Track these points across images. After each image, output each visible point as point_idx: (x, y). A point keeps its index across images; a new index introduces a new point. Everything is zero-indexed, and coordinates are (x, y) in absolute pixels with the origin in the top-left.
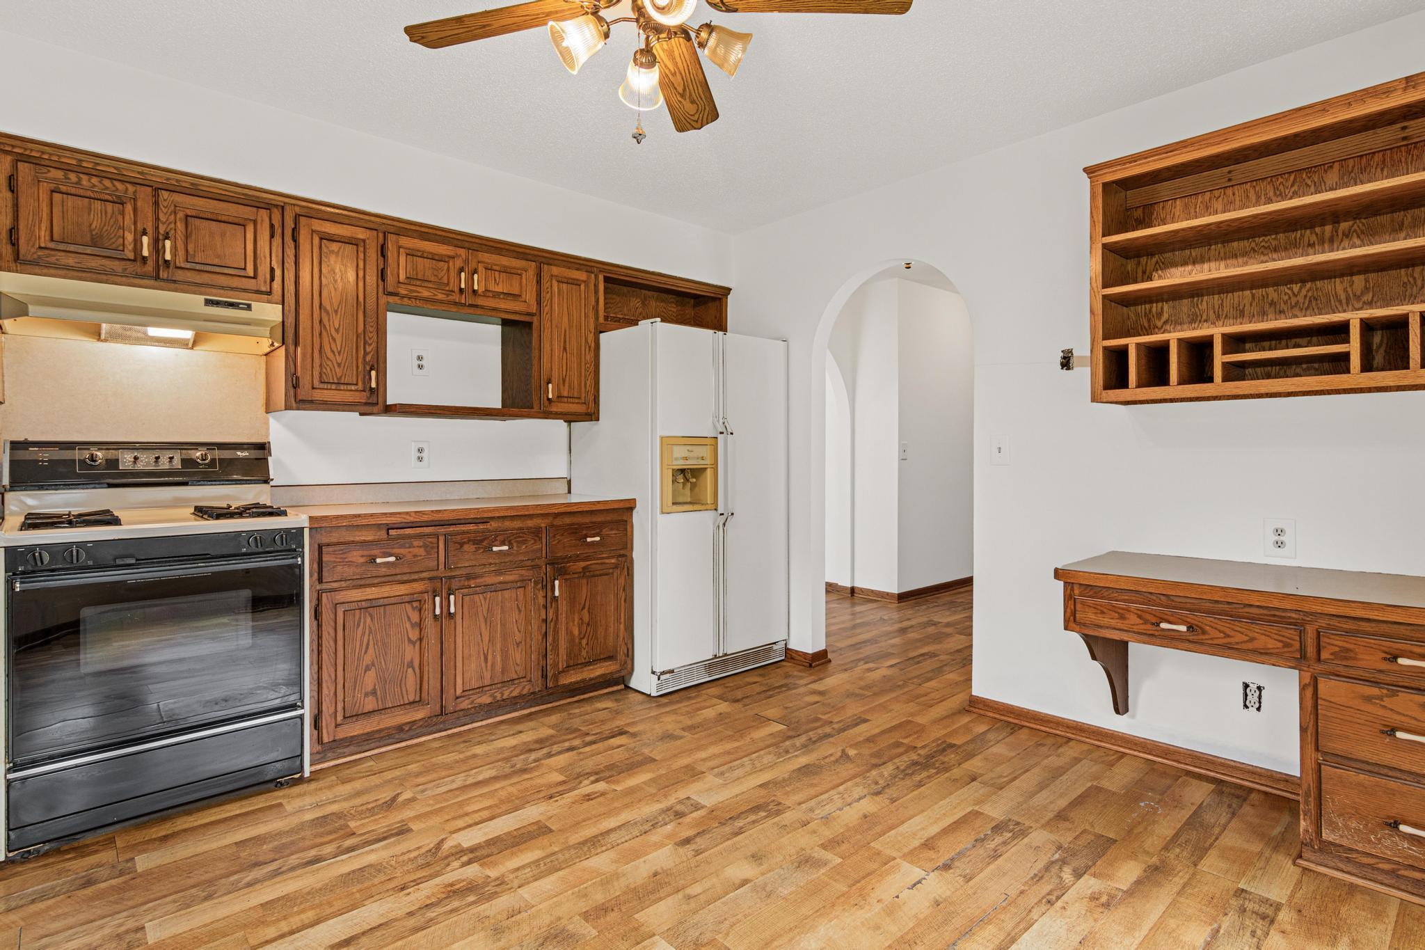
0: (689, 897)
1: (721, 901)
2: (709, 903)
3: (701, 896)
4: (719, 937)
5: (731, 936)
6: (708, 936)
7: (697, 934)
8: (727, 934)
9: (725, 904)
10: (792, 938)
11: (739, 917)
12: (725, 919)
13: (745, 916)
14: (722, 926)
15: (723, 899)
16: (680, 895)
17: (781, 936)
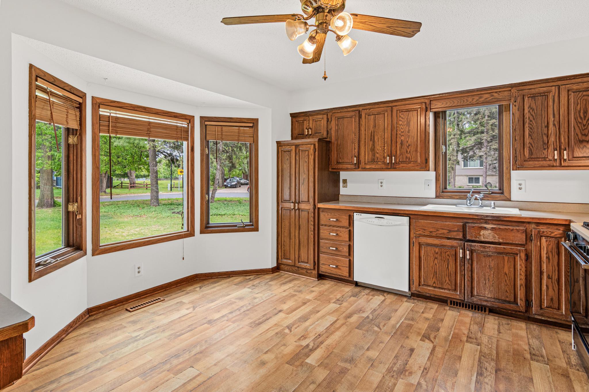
0: (313, 383)
1: (300, 383)
2: (304, 381)
3: (309, 384)
4: (295, 369)
5: (291, 369)
6: (299, 368)
7: (303, 369)
8: (293, 370)
9: (298, 382)
10: (269, 372)
11: (290, 377)
12: (295, 375)
13: (288, 378)
14: (296, 373)
15: (299, 384)
16: (318, 383)
17: (273, 373)
